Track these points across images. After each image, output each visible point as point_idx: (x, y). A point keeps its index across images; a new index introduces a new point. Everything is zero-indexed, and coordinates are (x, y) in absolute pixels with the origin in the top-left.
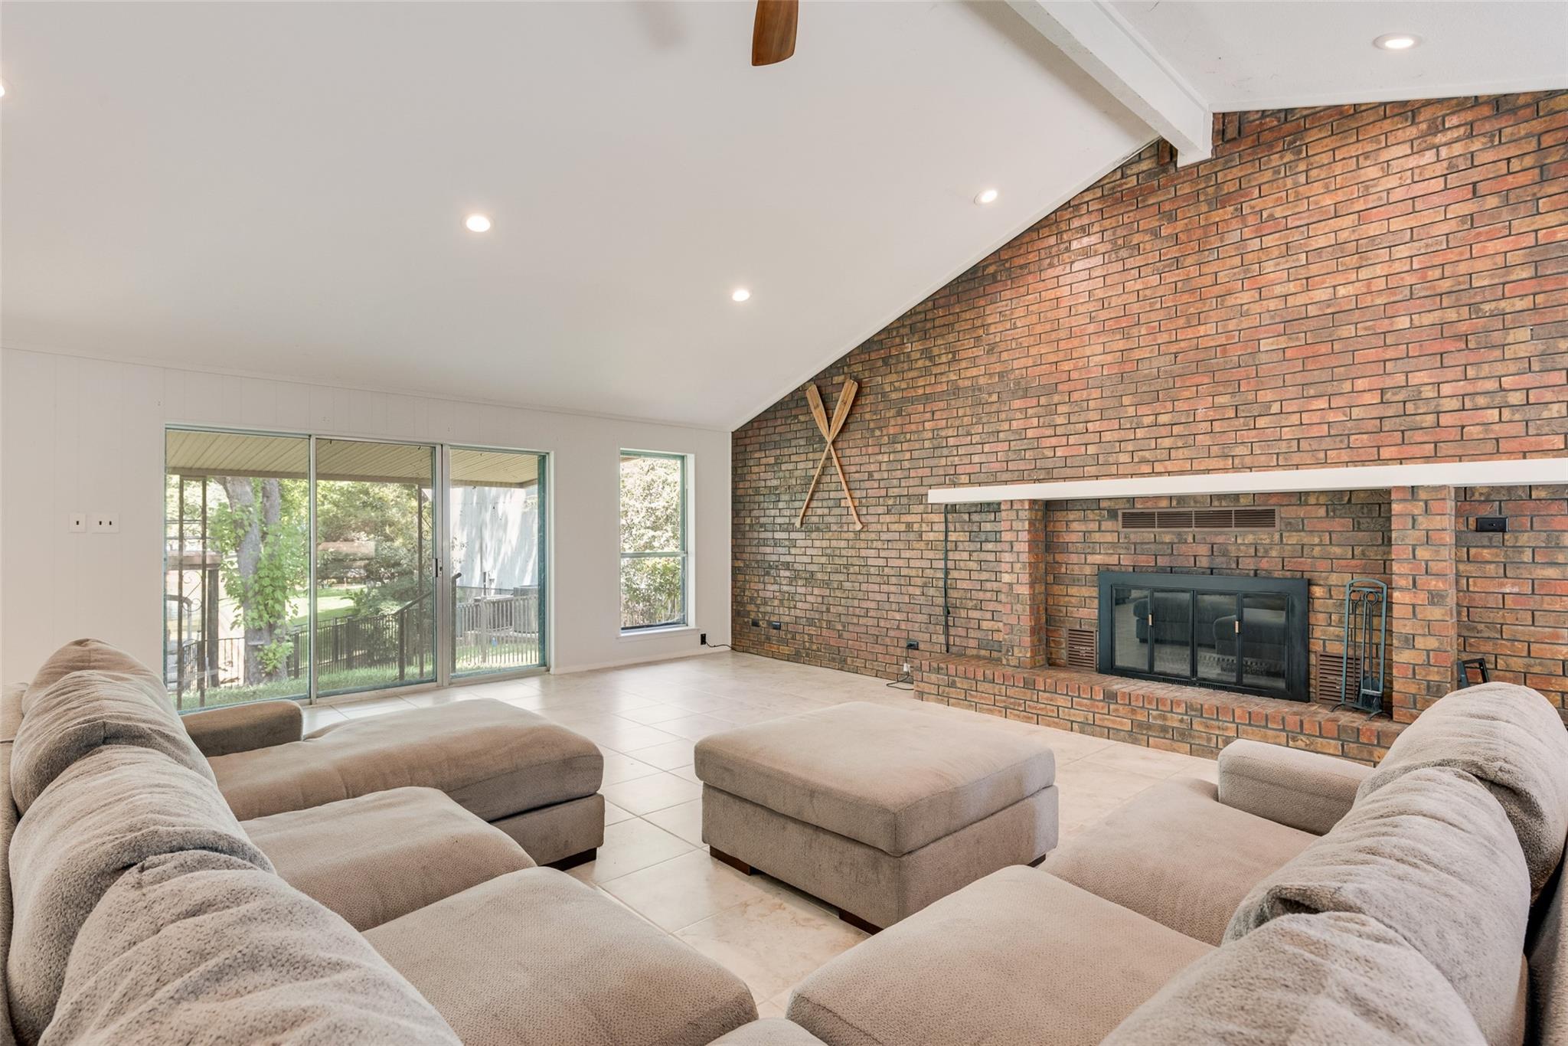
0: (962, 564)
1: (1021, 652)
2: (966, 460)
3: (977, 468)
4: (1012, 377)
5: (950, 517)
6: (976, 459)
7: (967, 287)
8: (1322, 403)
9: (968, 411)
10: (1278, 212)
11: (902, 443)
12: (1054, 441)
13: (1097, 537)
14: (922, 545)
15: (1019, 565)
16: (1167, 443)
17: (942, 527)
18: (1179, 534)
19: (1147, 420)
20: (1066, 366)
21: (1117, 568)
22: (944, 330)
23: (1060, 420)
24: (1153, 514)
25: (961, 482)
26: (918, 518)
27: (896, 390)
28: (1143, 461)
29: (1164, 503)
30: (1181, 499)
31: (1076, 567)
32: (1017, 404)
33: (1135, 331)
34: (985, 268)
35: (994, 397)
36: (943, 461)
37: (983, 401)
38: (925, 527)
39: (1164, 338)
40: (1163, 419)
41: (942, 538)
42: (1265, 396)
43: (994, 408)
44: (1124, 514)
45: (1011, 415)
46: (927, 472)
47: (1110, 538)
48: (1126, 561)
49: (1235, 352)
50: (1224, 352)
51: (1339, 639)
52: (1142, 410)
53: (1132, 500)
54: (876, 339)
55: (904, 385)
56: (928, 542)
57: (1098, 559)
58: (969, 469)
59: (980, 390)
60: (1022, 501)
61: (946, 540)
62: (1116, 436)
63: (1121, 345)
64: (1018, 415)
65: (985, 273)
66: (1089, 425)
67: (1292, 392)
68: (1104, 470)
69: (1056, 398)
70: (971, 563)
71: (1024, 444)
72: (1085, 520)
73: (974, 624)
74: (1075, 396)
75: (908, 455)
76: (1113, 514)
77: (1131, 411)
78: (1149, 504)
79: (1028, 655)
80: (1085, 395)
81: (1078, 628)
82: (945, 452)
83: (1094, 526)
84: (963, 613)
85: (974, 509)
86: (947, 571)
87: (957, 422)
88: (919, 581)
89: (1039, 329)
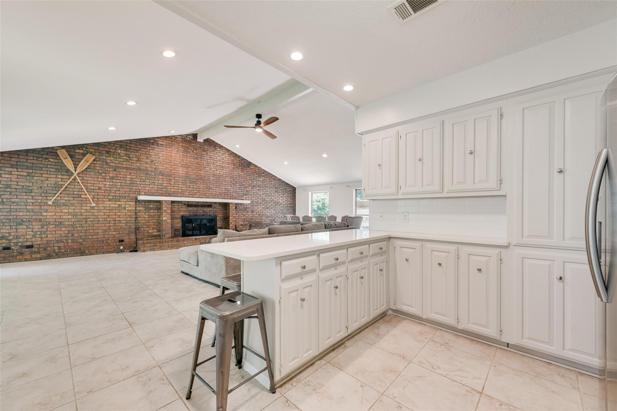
0: (142, 216)
1: (168, 235)
2: (144, 188)
3: (147, 191)
4: (159, 170)
5: (137, 203)
6: (147, 188)
7: (143, 142)
8: (218, 189)
9: (144, 175)
10: (213, 157)
11: (116, 180)
12: (171, 187)
13: (181, 209)
14: (126, 211)
15: (168, 215)
16: (195, 191)
17: (135, 206)
18: (198, 209)
19: (192, 187)
20: (174, 171)
21: (185, 215)
22: (135, 151)
23: (172, 183)
24: (193, 205)
25: (142, 194)
26: (124, 203)
27: (113, 163)
28: (191, 194)
29: (195, 203)
30: (198, 202)
31: (176, 215)
32: (160, 177)
33: (189, 168)
34: (150, 140)
35: (153, 174)
36: (135, 188)
37: (149, 174)
38: (127, 206)
39: (194, 172)
40: (195, 187)
41: (134, 209)
42: (211, 186)
43: (153, 176)
44: (187, 205)
45: (158, 179)
46: (128, 190)
47: (184, 209)
48: (187, 214)
49: (207, 178)
50: (205, 177)
51: (220, 224)
52: (191, 184)
53: (188, 202)
54: (102, 144)
55: (117, 162)
56: (128, 210)
57: (182, 214)
58: (145, 191)
59: (148, 171)
60: (169, 201)
61: (136, 209)
62: (185, 189)
63: (186, 170)
64: (161, 180)
65: (150, 141)
66: (179, 185)
67: (215, 186)
68: (183, 195)
69: (171, 178)
70: (145, 216)
71: (163, 187)
72: (178, 206)
73: (146, 231)
74: (176, 178)
75: (119, 184)
76: (185, 204)
77: (188, 184)
78: (192, 203)
79: (171, 235)
80: (178, 179)
81: (177, 228)
82: (136, 185)
83: (181, 207)
84: (142, 229)
85: (146, 201)
86: (136, 218)
87: (140, 178)
88: (124, 222)
89: (166, 161)
